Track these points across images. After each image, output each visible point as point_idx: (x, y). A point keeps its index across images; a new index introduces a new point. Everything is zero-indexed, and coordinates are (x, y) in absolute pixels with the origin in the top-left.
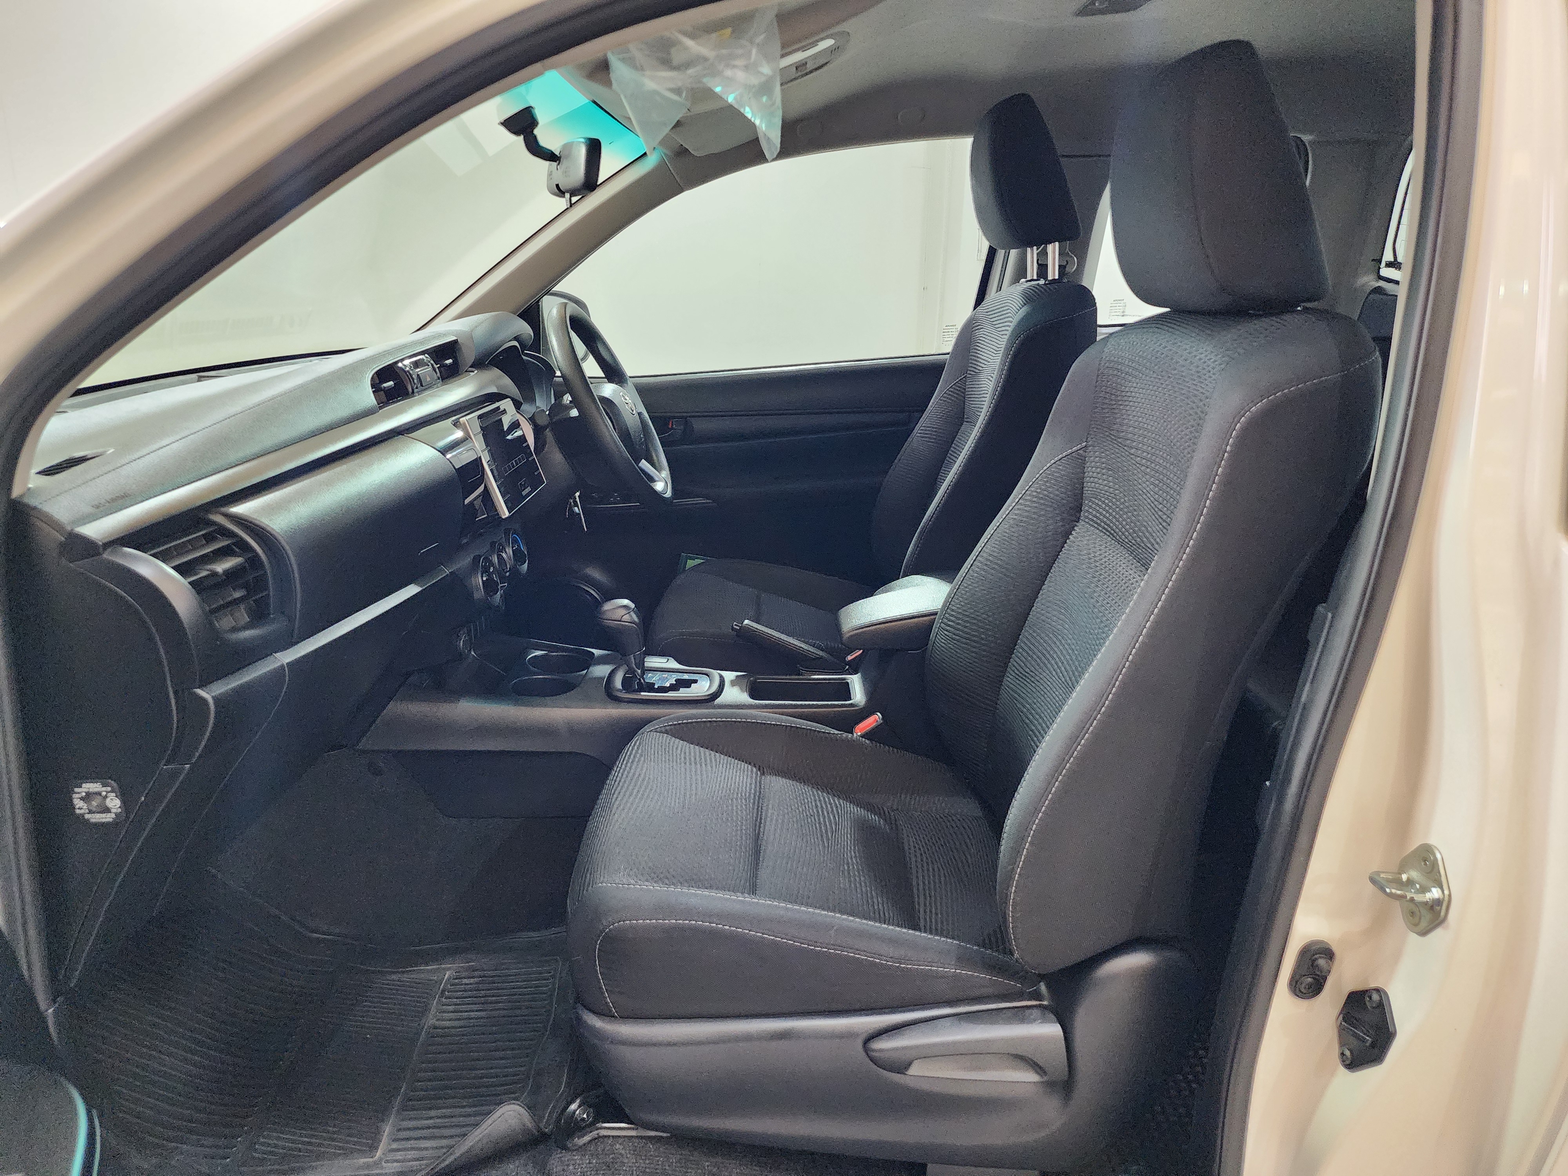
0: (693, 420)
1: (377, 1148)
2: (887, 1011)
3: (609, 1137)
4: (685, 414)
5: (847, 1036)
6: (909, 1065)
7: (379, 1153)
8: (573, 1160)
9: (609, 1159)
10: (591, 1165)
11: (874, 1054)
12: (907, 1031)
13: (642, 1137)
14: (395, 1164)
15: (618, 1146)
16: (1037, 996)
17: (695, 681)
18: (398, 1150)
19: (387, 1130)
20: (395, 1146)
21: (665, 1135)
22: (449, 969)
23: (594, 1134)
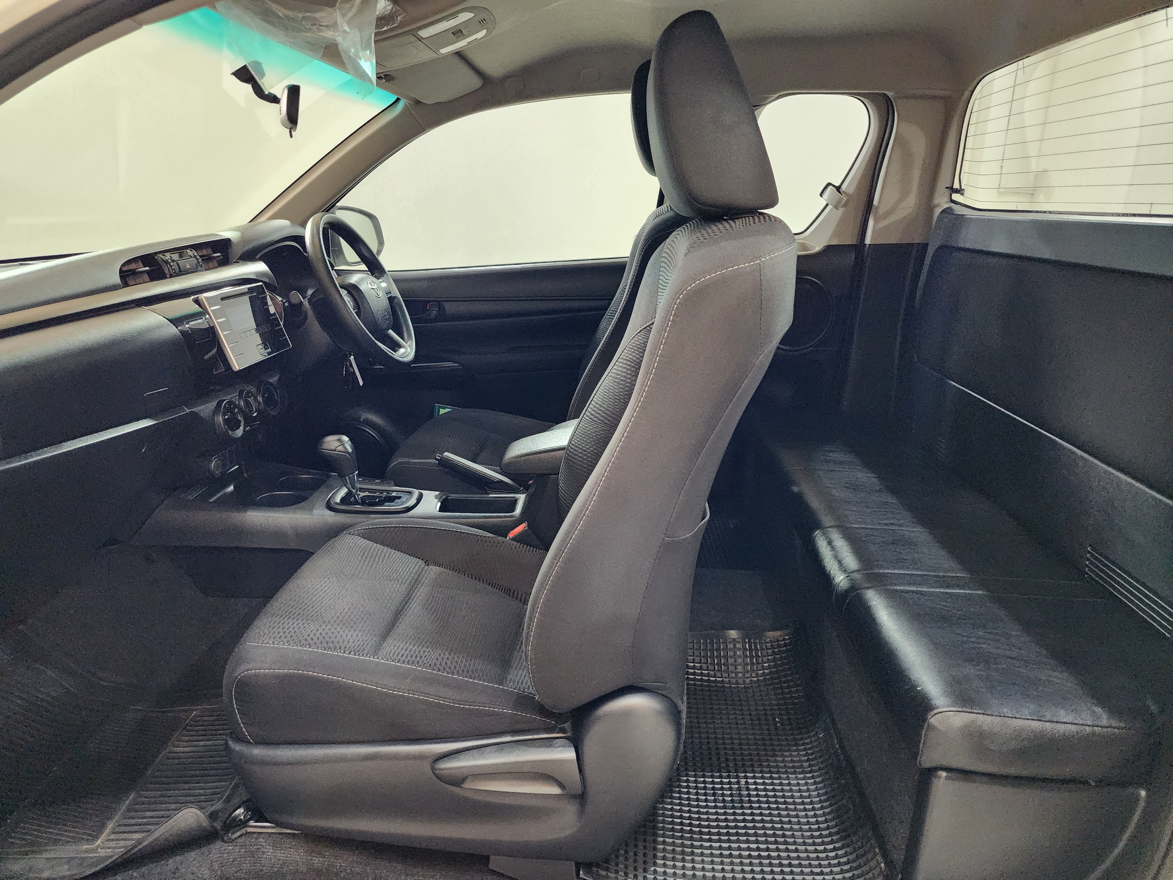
0: (445, 304)
1: (98, 839)
2: (451, 740)
3: (254, 833)
4: (439, 299)
5: (420, 757)
6: (464, 780)
7: (99, 842)
8: (228, 849)
9: (253, 849)
10: (240, 853)
11: (437, 772)
12: (463, 756)
13: (280, 834)
14: (108, 850)
15: (261, 840)
16: (563, 731)
17: (399, 498)
18: (113, 840)
19: (110, 825)
20: (112, 837)
21: (296, 832)
22: (195, 710)
23: (243, 831)
